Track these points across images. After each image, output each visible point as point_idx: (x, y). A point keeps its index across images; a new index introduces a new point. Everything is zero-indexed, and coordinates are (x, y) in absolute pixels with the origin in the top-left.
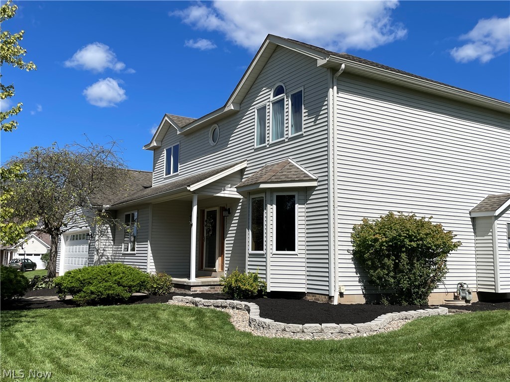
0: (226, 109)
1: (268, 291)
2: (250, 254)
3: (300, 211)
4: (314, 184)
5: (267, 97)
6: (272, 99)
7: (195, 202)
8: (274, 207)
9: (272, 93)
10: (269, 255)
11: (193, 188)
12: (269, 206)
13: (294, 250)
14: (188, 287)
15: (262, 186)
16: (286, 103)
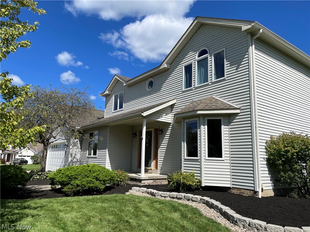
0: (162, 67)
1: (203, 185)
2: (185, 159)
3: (225, 130)
4: (238, 111)
5: (193, 58)
6: (197, 58)
7: (145, 124)
8: (206, 127)
9: (197, 55)
10: (203, 160)
11: (145, 114)
12: (202, 127)
13: (221, 157)
14: (140, 181)
15: (199, 112)
16: (209, 60)
